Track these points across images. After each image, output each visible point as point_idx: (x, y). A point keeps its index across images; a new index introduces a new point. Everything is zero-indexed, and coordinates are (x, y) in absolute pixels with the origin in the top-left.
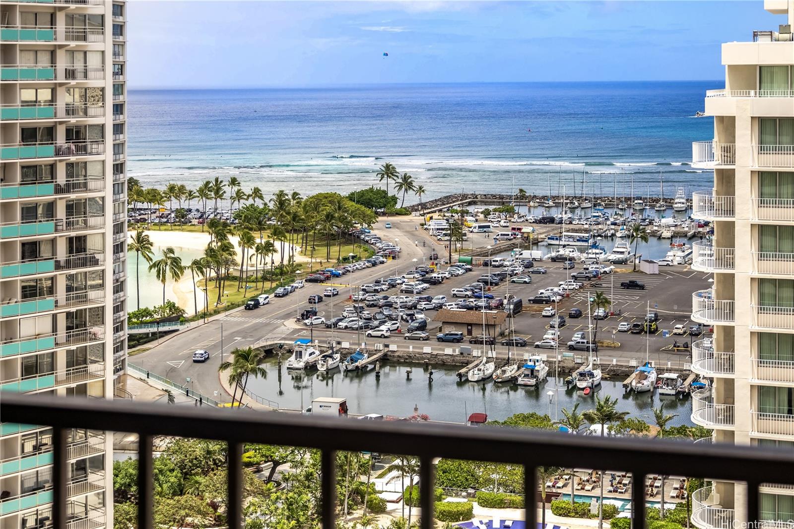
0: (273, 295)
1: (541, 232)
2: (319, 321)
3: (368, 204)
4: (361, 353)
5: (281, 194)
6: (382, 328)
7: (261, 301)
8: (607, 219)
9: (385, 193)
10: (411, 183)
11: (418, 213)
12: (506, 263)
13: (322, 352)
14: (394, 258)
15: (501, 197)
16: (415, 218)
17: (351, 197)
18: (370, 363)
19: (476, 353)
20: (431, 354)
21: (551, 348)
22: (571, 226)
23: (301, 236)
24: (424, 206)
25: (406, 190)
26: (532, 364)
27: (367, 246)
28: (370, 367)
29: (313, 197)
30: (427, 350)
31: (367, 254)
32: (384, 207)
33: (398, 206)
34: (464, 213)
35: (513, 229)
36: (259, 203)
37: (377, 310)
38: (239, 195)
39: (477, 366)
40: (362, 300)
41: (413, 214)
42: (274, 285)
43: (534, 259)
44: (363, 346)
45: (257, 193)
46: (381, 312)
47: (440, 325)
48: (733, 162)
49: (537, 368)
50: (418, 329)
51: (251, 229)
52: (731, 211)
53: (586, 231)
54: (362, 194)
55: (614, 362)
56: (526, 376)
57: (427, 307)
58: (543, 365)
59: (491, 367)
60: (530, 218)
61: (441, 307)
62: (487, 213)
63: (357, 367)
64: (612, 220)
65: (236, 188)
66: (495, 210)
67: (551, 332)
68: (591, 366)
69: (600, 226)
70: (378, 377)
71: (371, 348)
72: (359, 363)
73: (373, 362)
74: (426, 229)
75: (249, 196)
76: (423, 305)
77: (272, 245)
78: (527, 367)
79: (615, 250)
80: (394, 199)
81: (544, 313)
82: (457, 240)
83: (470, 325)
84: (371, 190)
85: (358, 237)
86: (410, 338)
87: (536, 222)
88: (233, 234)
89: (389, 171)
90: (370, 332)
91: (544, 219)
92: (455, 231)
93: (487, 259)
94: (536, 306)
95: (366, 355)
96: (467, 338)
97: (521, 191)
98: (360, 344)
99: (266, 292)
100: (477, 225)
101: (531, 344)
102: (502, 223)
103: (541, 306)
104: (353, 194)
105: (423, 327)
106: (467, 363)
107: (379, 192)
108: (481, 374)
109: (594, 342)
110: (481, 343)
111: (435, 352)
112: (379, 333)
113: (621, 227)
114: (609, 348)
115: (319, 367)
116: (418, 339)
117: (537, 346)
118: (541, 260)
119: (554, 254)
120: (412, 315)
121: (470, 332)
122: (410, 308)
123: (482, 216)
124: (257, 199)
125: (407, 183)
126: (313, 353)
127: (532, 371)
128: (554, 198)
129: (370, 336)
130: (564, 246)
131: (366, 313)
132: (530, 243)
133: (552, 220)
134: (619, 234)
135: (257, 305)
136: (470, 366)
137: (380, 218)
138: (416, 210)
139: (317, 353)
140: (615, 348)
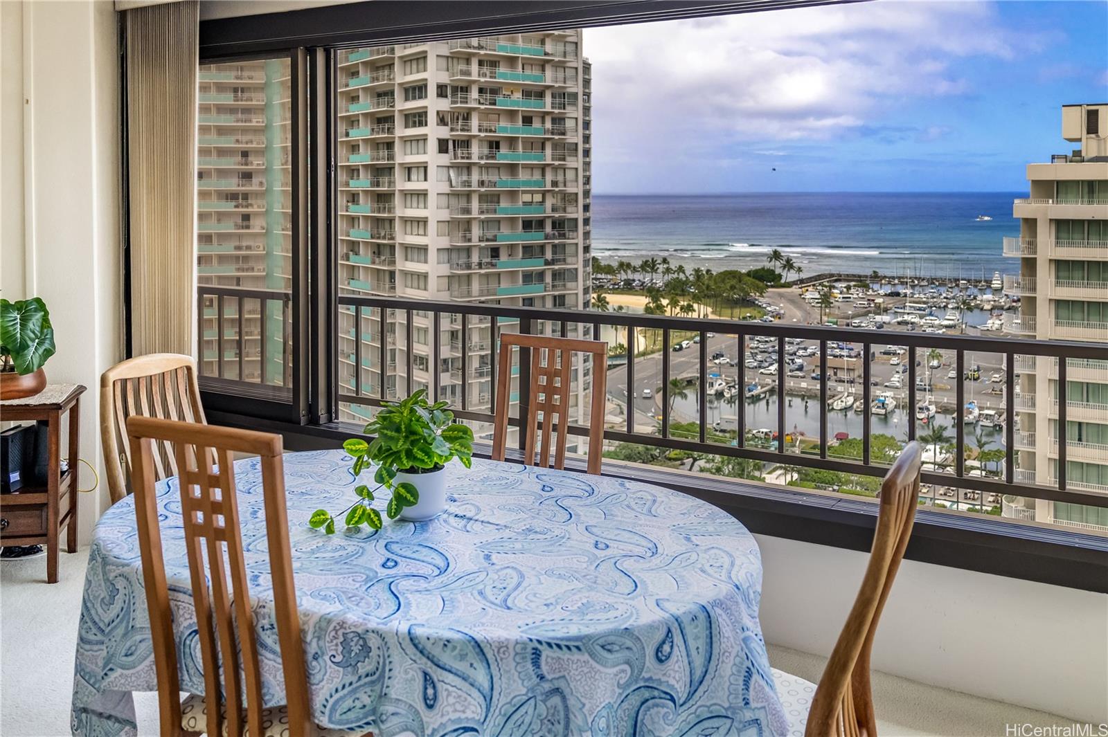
0: (692, 342)
1: (890, 302)
2: (725, 361)
3: (761, 279)
4: (756, 386)
5: (697, 271)
6: (770, 368)
7: (684, 346)
8: (941, 295)
9: (773, 271)
10: (792, 264)
11: (797, 287)
12: (863, 325)
13: (727, 383)
14: (779, 318)
15: (860, 276)
16: (795, 290)
17: (749, 274)
18: (763, 393)
19: (840, 389)
20: (807, 389)
21: (897, 388)
22: (912, 299)
23: (712, 300)
24: (802, 281)
25: (789, 270)
26: (883, 399)
27: (760, 309)
28: (762, 396)
29: (721, 273)
30: (804, 385)
31: (760, 315)
32: (773, 281)
33: (783, 281)
34: (832, 287)
35: (869, 300)
36: (682, 276)
37: (766, 355)
38: (668, 270)
39: (840, 398)
40: (757, 348)
41: (794, 286)
42: (693, 335)
43: (884, 323)
44: (757, 380)
45: (681, 269)
46: (770, 357)
47: (814, 367)
49: (886, 402)
50: (797, 370)
51: (677, 294)
53: (925, 303)
54: (756, 271)
55: (945, 401)
56: (878, 407)
57: (804, 354)
58: (891, 400)
59: (851, 400)
60: (882, 292)
61: (814, 355)
62: (848, 288)
63: (753, 395)
64: (944, 295)
65: (665, 266)
66: (855, 286)
67: (897, 376)
68: (927, 403)
69: (935, 300)
70: (768, 403)
71: (762, 382)
72: (754, 393)
73: (765, 392)
74: (804, 298)
75: (675, 271)
76: (801, 352)
77: (692, 306)
78: (879, 401)
79: (947, 317)
80: (780, 276)
81: (891, 362)
82: (826, 307)
83: (835, 368)
84: (763, 269)
85: (754, 303)
86: (791, 376)
87: (886, 295)
88: (664, 298)
89: (776, 255)
90: (762, 370)
91: (892, 293)
92: (826, 300)
93: (848, 321)
94: (886, 356)
95: (759, 387)
96: (834, 378)
97: (875, 272)
98: (755, 379)
99: (687, 340)
100: (841, 296)
101: (882, 385)
102: (860, 295)
103: (889, 356)
104: (750, 272)
105: (801, 368)
106: (834, 396)
107: (769, 270)
108: (844, 404)
109: (930, 385)
110: (844, 382)
111: (810, 387)
112: (769, 372)
113: (952, 301)
114: (941, 389)
115: (725, 394)
116: (798, 377)
117: (886, 386)
118: (889, 323)
119: (900, 319)
120: (793, 360)
121: (835, 374)
122: (791, 355)
123: (845, 290)
124: (681, 274)
125: (789, 265)
126: (721, 384)
127: (883, 404)
128: (899, 278)
129: (762, 373)
130: (908, 314)
131: (759, 357)
132: (880, 310)
133: (898, 294)
134: (950, 306)
135: (681, 348)
136: (836, 398)
137: (770, 290)
138: (796, 284)
139: (724, 384)
140: (946, 390)
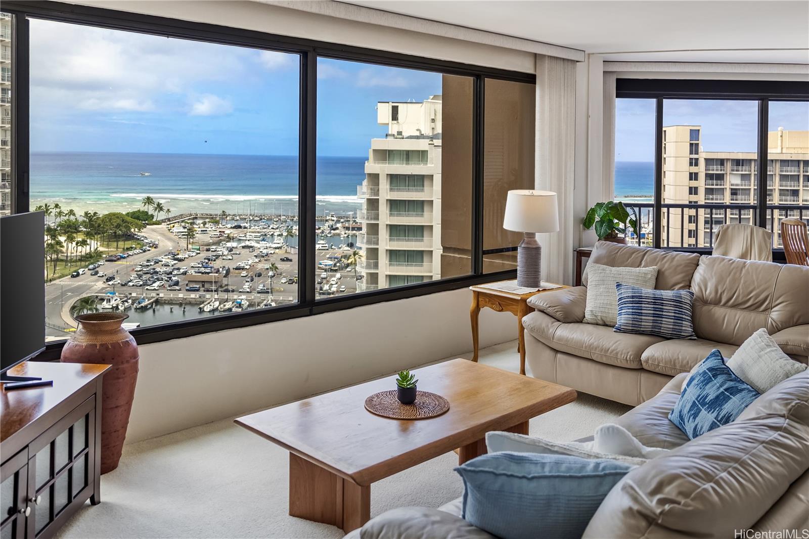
0: (87, 269)
1: (235, 233)
2: (117, 283)
3: (138, 218)
4: (144, 299)
5: (86, 214)
6: (153, 285)
7: (81, 273)
8: (269, 226)
9: (147, 213)
10: (162, 207)
11: (166, 224)
12: (218, 250)
13: (121, 299)
14: (155, 248)
15: (211, 215)
16: (164, 226)
17: (128, 214)
18: (149, 304)
19: (208, 296)
20: (183, 298)
21: (248, 292)
22: (250, 230)
23: (99, 236)
24: (169, 220)
25: (159, 211)
26: (240, 301)
27: (139, 242)
28: (149, 306)
29: (107, 215)
30: (181, 296)
31: (139, 246)
32: (147, 220)
33: (154, 220)
34: (192, 224)
35: (220, 232)
36: (72, 218)
37: (149, 275)
38: (60, 213)
39: (209, 303)
40: (140, 271)
41: (163, 224)
42: (87, 263)
43: (233, 247)
44: (144, 295)
45: (71, 212)
46: (152, 277)
47: (187, 282)
48: (378, 195)
49: (242, 303)
50: (174, 285)
51: (72, 232)
52: (377, 218)
53: (258, 232)
54: (134, 213)
55: (281, 299)
56: (237, 307)
57: (178, 273)
58: (246, 301)
59: (217, 304)
60: (229, 226)
61: (186, 274)
62: (204, 224)
63: (142, 306)
64: (271, 226)
65: (58, 210)
66: (209, 222)
67: (248, 284)
68: (270, 301)
69: (266, 230)
70: (154, 311)
71: (148, 296)
72: (143, 304)
73: (152, 304)
74: (172, 232)
75: (66, 214)
76: (175, 272)
77: (86, 241)
78: (237, 302)
79: (275, 242)
80: (152, 216)
81: (242, 275)
82: (190, 238)
83: (203, 282)
84: (139, 211)
85: (134, 237)
86: (170, 290)
87: (231, 228)
88: (60, 236)
89: (149, 201)
90: (148, 287)
91: (236, 226)
92: (190, 234)
93: (208, 247)
94: (237, 271)
95: (147, 300)
96: (202, 289)
98: (143, 294)
99: (82, 268)
100: (200, 229)
101: (237, 291)
102: (213, 229)
103: (240, 271)
104: (128, 213)
105: (177, 283)
106: (203, 302)
107: (143, 212)
108: (212, 307)
109: (271, 289)
110: (212, 291)
111: (185, 297)
112: (153, 288)
113: (277, 230)
114: (277, 291)
115: (120, 307)
116: (175, 290)
117: (240, 292)
118: (236, 248)
119: (243, 244)
120: (170, 278)
121: (203, 286)
122: (168, 274)
123: (202, 225)
124: (71, 216)
125: (159, 207)
126: (117, 299)
127: (240, 304)
128: (240, 215)
129: (147, 289)
130: (249, 240)
131: (145, 277)
132: (230, 239)
133: (240, 227)
134: (276, 234)
135: (78, 275)
136: (206, 303)
137: (148, 226)
138: (164, 222)
139: (119, 299)
140: (281, 291)
